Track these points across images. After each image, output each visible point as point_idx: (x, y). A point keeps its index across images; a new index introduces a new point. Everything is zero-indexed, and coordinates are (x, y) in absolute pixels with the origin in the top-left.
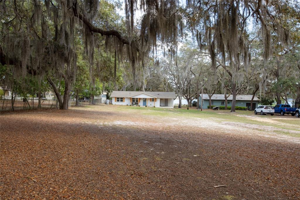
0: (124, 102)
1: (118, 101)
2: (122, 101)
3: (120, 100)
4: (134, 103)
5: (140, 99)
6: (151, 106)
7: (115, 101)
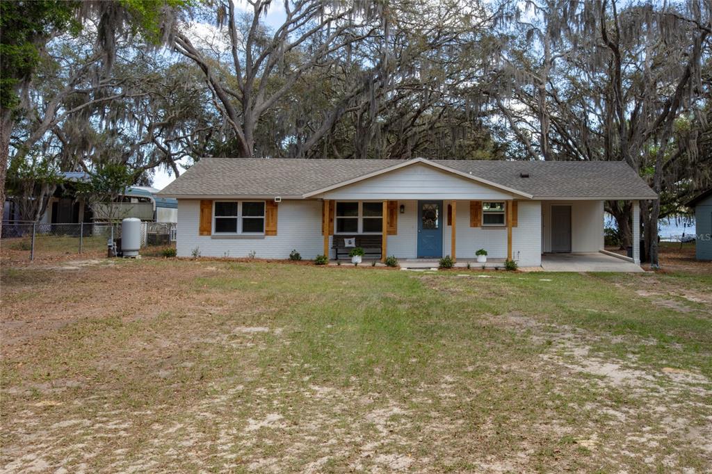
0: (274, 232)
1: (225, 226)
2: (254, 226)
3: (240, 218)
4: (350, 243)
5: (396, 207)
6: (482, 259)
7: (204, 230)
